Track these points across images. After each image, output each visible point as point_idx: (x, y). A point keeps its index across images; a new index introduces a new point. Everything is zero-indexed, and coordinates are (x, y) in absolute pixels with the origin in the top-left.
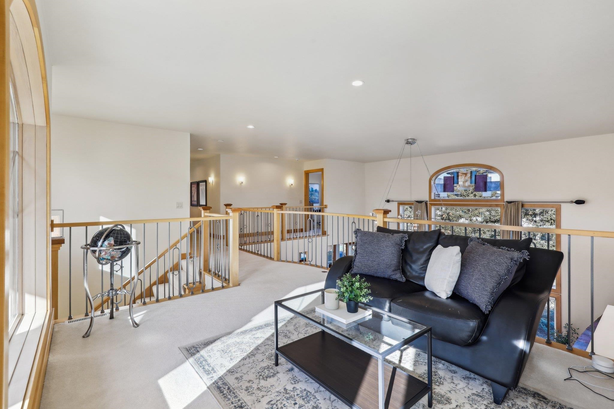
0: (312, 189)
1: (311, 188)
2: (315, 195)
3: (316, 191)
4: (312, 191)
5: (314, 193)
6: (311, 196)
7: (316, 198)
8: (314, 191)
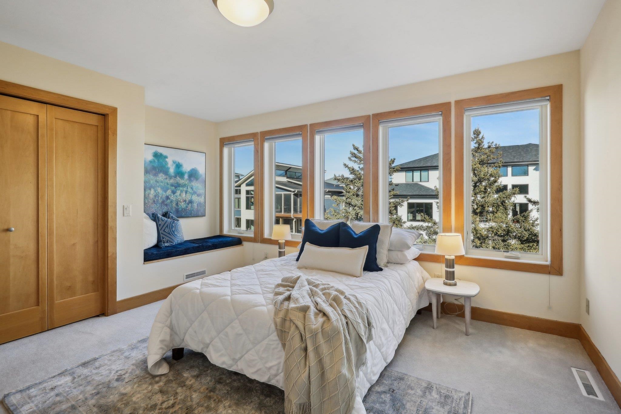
0: (178, 166)
1: (174, 162)
2: (189, 190)
3: (193, 175)
4: (179, 173)
5: (184, 181)
6: (174, 192)
7: (195, 198)
8: (186, 176)
